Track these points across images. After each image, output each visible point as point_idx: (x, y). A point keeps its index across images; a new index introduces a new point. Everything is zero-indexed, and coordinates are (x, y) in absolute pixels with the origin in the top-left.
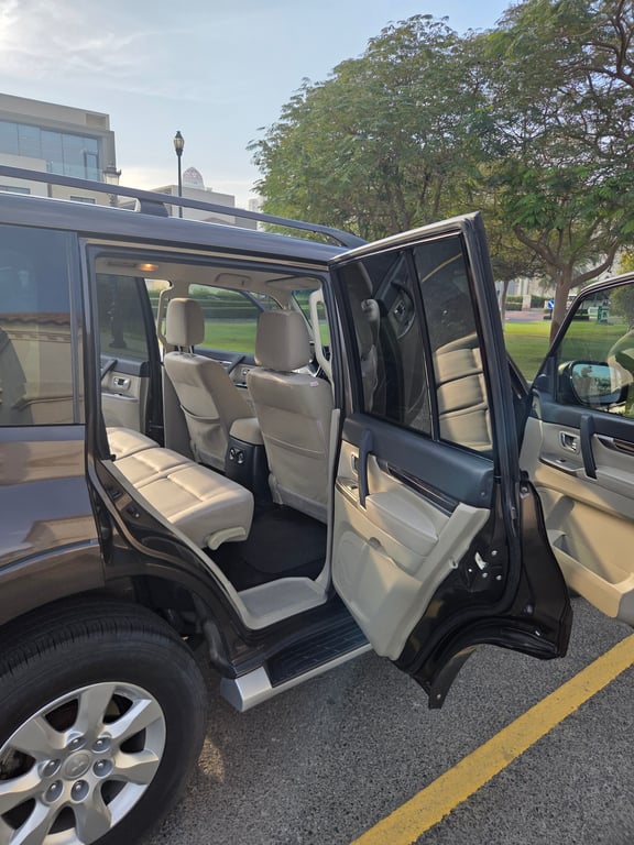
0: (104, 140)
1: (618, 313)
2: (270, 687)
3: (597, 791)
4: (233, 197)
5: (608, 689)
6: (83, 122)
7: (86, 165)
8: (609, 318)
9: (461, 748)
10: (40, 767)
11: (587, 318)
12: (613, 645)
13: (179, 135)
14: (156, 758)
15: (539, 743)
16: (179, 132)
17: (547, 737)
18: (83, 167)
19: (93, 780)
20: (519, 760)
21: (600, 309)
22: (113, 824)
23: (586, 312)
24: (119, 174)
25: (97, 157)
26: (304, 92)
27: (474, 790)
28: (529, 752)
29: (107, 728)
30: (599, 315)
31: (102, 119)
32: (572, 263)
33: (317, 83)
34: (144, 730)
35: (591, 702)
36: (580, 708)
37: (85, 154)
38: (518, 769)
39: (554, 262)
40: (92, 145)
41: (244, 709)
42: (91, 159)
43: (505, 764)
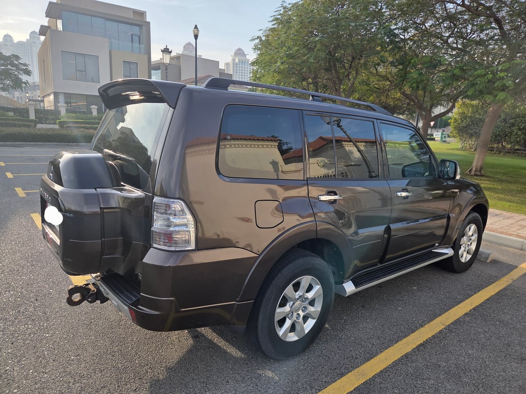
0: (144, 27)
1: (454, 137)
2: (354, 288)
3: (483, 336)
4: (219, 62)
5: (481, 305)
6: (131, 16)
7: (132, 42)
8: (448, 139)
9: (423, 322)
10: (289, 305)
11: (434, 139)
12: (480, 290)
13: (196, 27)
14: (319, 309)
15: (456, 321)
16: (196, 26)
17: (458, 319)
18: (131, 44)
19: (302, 314)
20: (449, 326)
21: (442, 134)
22: (306, 333)
23: (432, 135)
24: (171, 52)
25: (139, 37)
26: (282, 8)
27: (433, 334)
28: (452, 323)
29: (307, 294)
30: (442, 137)
31: (142, 14)
32: (431, 108)
33: (290, 4)
34: (315, 299)
35: (474, 309)
36: (470, 311)
37: (132, 36)
38: (449, 328)
39: (421, 107)
40: (136, 30)
41: (347, 295)
42: (136, 39)
43: (444, 327)
